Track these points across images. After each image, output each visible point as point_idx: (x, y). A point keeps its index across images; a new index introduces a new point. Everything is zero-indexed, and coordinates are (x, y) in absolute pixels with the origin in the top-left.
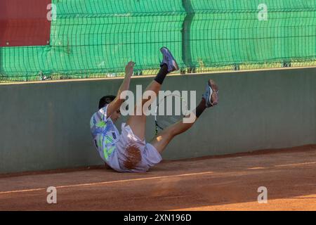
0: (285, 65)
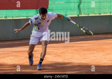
0: (100, 14)
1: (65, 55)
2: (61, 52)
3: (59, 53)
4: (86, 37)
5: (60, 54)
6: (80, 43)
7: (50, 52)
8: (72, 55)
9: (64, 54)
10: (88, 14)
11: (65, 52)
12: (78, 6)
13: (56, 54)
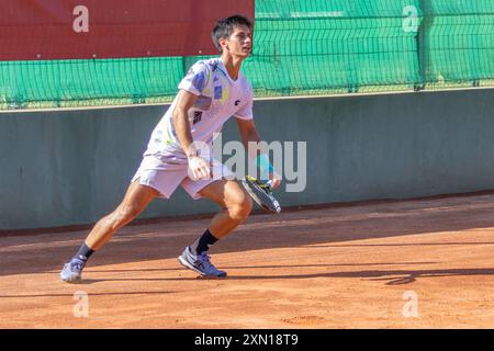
1: (346, 312)
2: (322, 299)
3: (312, 302)
4: (464, 208)
5: (319, 307)
6: (424, 241)
7: (264, 295)
8: (380, 314)
9: (340, 309)
10: (475, 81)
11: (345, 295)
12: (417, 37)
13: (297, 309)
